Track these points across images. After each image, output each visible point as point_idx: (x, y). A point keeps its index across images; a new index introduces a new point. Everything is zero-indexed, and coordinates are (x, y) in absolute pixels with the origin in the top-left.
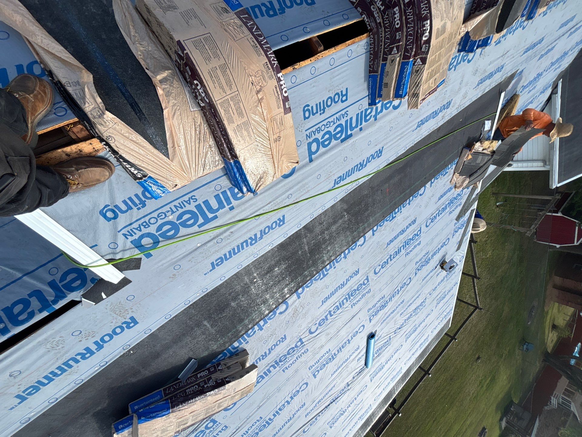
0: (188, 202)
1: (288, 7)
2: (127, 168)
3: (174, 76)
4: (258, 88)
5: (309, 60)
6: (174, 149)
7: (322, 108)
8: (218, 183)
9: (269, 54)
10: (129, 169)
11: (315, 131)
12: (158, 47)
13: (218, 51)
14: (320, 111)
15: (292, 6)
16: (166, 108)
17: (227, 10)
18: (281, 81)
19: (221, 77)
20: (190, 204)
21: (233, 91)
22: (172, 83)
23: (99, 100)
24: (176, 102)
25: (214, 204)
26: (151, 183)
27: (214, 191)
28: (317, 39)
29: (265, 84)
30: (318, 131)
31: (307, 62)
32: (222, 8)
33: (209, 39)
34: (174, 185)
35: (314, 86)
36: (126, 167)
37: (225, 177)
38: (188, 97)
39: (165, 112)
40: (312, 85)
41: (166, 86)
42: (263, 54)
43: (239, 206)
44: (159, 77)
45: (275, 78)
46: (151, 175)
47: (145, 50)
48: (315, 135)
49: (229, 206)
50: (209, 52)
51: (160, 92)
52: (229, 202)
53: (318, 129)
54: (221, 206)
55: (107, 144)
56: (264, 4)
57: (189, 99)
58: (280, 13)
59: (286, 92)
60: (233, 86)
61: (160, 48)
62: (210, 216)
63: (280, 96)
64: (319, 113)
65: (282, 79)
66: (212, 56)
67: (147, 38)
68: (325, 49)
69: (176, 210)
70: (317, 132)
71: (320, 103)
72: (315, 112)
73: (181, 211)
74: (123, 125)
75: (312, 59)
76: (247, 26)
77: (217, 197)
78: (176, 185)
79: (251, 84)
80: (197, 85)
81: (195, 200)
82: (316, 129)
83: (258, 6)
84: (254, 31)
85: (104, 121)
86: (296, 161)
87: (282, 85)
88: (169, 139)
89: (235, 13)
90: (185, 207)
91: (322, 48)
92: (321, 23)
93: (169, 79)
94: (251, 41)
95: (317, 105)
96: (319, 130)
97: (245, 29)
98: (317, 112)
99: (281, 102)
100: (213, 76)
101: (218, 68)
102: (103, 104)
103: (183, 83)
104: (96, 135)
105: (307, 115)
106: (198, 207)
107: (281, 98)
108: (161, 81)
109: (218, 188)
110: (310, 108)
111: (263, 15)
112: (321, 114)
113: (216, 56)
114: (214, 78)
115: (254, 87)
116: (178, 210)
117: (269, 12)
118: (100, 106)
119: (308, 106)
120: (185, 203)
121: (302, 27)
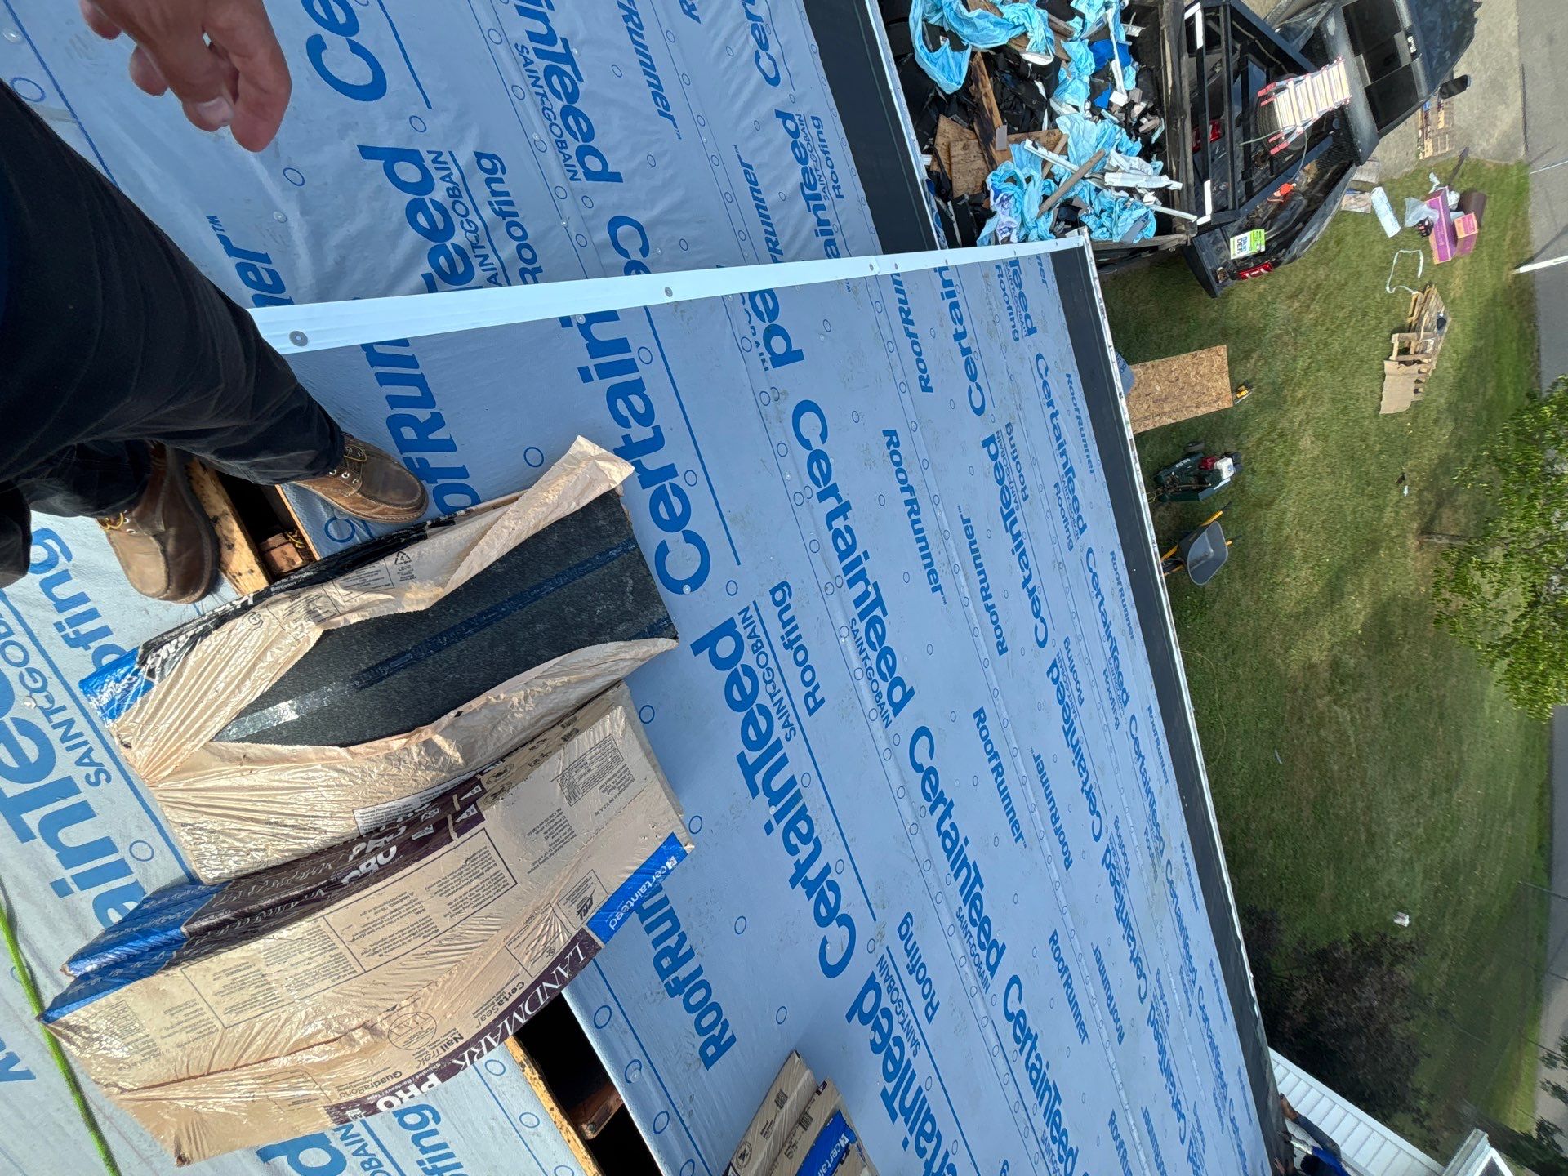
0: (86, 760)
1: (686, 1002)
2: (177, 637)
3: (449, 771)
4: (385, 1027)
5: (553, 1105)
6: (239, 759)
7: (439, 1164)
8: (157, 852)
9: (486, 1041)
10: (174, 642)
11: (366, 1154)
12: (522, 732)
13: (470, 910)
14: (430, 1160)
15: (690, 1009)
16: (354, 755)
17: (587, 911)
18: (419, 1086)
19: (396, 927)
20: (79, 763)
21: (362, 959)
22: (428, 768)
23: (354, 619)
24: (374, 776)
25: (75, 835)
26: (131, 685)
27: (129, 837)
28: (615, 1109)
29: (400, 1042)
30: (369, 1162)
31: (547, 1101)
32: (591, 898)
33: (501, 885)
34: (127, 740)
35: (492, 1129)
36: (181, 634)
37: (180, 873)
38: (393, 803)
39: (342, 751)
40: (494, 1124)
41: (415, 755)
42: (484, 1024)
43: (73, 913)
44: (439, 740)
45: (423, 1067)
46: (154, 689)
47: (513, 706)
48: (355, 1153)
49: (70, 881)
50: (463, 890)
51: (396, 743)
52: (84, 881)
53: (374, 1163)
54: (69, 857)
55: (245, 608)
56: (683, 938)
57: (386, 806)
58: (667, 986)
59: (389, 1105)
60: (376, 957)
61: (522, 736)
62: (32, 819)
63: (375, 1089)
64: (424, 1157)
65: (425, 1087)
66: (454, 897)
67: (541, 710)
68: (590, 1146)
69: (55, 721)
70: (366, 1158)
71: (451, 1155)
72: (425, 1142)
73: (54, 736)
74: (293, 657)
75: (556, 1111)
76: (553, 965)
77: (105, 846)
78: (128, 746)
79: (390, 1005)
80: (386, 855)
81: (93, 779)
82: (373, 1157)
83: (676, 925)
84: (545, 984)
85: (300, 618)
86: (187, 1155)
87: (407, 1091)
88: (269, 749)
89: (582, 931)
90: (69, 749)
91: (590, 1135)
92: (659, 1105)
93: (437, 760)
94: (513, 985)
95: (444, 1146)
96: (371, 1167)
97: (546, 961)
98: (424, 1150)
99: (359, 1096)
100: (396, 907)
101: (423, 915)
102: (342, 625)
103: (428, 792)
104: (273, 589)
105: (411, 1119)
106: (67, 787)
107: (367, 1092)
108: (428, 744)
109: (142, 851)
110: (432, 1125)
111: (656, 943)
112: (421, 1163)
113: (456, 908)
114: (391, 909)
115: (384, 1015)
116: (55, 727)
117: (665, 957)
118: (340, 619)
119: (437, 1119)
120: (84, 749)
121: (637, 1054)
